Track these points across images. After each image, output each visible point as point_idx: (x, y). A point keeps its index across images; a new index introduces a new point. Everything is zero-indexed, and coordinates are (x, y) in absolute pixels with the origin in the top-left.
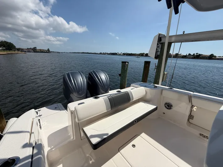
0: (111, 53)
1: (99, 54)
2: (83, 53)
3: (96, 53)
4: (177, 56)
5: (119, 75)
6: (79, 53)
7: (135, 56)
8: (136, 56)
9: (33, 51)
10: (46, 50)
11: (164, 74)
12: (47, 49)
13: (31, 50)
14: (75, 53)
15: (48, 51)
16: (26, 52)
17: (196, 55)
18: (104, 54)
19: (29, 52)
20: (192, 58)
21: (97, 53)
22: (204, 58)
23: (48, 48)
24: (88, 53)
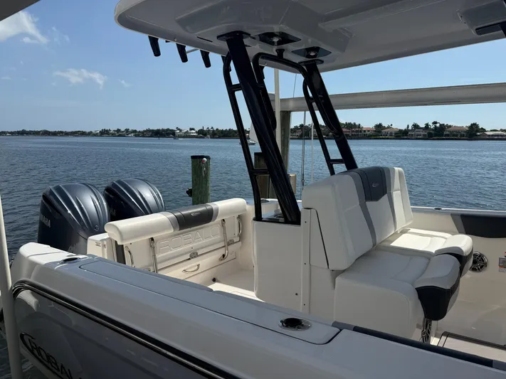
0: (148, 131)
1: (95, 135)
4: (380, 132)
5: (187, 192)
17: (432, 127)
20: (425, 138)
22: (456, 136)
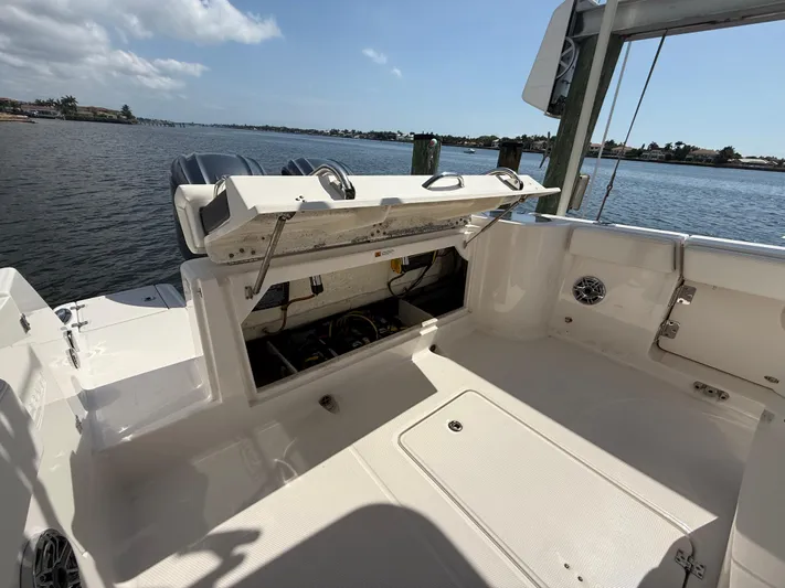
0: (372, 133)
1: (326, 134)
2: (266, 128)
3: (316, 132)
4: (610, 150)
6: (250, 128)
7: (462, 145)
8: (467, 146)
9: (64, 112)
10: (115, 112)
11: (578, 179)
12: (120, 109)
13: (52, 109)
14: (234, 127)
15: (125, 117)
16: (33, 116)
17: (674, 147)
18: (347, 135)
19: (44, 115)
20: (660, 161)
21: (322, 133)
22: (701, 160)
23: (123, 104)
24: (285, 130)
